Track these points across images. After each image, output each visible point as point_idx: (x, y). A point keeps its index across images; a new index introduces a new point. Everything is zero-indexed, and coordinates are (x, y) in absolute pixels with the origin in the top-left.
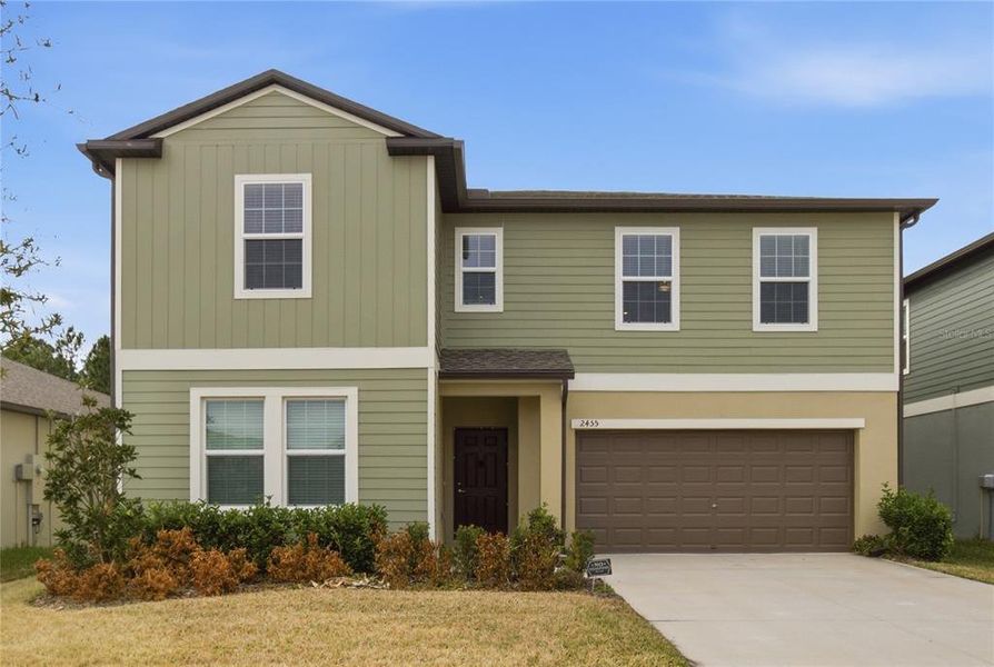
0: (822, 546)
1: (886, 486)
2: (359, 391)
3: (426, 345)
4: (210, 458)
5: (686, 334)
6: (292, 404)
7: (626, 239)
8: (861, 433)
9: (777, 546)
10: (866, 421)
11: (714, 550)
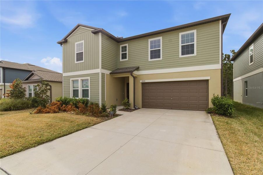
0: (200, 109)
1: (214, 94)
2: (90, 78)
3: (99, 68)
4: (73, 90)
5: (164, 60)
6: (83, 80)
7: (151, 41)
8: (209, 81)
9: (187, 109)
10: (210, 77)
11: (172, 109)
